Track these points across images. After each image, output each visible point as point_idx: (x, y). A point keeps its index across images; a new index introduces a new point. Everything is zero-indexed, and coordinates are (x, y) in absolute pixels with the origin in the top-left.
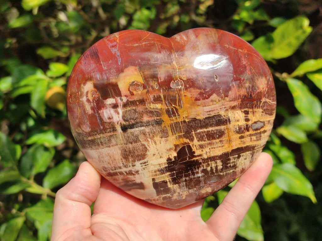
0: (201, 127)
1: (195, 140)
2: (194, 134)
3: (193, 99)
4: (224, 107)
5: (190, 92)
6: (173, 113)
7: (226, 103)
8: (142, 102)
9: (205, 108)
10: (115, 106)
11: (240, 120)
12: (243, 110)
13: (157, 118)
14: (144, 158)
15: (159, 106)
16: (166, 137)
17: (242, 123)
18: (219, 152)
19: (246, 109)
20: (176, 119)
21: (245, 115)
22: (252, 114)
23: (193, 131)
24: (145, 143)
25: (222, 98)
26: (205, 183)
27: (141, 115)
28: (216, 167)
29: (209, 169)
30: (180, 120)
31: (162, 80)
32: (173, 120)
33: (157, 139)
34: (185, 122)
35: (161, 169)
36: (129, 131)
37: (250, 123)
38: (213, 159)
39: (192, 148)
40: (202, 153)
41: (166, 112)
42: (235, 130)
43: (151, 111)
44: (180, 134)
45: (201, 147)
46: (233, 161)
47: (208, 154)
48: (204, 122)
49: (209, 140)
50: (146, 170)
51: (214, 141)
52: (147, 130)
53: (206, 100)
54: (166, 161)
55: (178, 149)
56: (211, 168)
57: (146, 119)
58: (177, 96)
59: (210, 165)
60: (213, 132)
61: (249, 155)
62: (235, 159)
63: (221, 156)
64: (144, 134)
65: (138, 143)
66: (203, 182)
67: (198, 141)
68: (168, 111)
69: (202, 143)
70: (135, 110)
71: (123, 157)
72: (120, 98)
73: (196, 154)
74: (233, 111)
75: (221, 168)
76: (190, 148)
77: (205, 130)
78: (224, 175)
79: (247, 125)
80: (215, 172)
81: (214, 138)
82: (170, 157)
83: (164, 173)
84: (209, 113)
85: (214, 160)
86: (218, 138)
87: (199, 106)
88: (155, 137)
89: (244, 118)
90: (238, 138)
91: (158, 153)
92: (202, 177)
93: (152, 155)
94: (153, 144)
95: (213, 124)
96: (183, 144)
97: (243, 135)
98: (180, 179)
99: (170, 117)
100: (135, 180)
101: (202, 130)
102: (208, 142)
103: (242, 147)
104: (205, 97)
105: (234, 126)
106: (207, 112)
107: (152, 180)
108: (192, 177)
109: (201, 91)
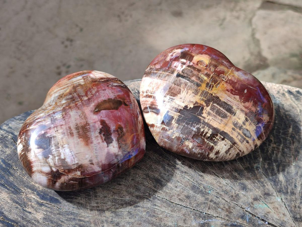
0: (218, 104)
1: (209, 107)
2: (211, 104)
3: (226, 89)
4: (238, 105)
5: (227, 85)
6: (210, 86)
7: (240, 105)
8: (199, 71)
9: (228, 97)
10: (184, 64)
11: (241, 119)
12: (246, 117)
13: (200, 82)
14: (174, 96)
15: (205, 78)
16: (195, 94)
17: (240, 122)
18: (215, 125)
19: (248, 118)
20: (209, 90)
21: (245, 120)
22: (249, 124)
23: (212, 102)
24: (182, 89)
25: (241, 101)
26: (192, 138)
27: (193, 75)
28: (207, 133)
29: (202, 130)
30: (210, 92)
31: (218, 70)
32: (206, 89)
33: (190, 92)
34: (212, 95)
35: (178, 109)
36: (180, 78)
37: (244, 127)
38: (210, 126)
39: (204, 110)
40: (207, 117)
41: (207, 84)
42: (233, 122)
43: (199, 77)
44: (204, 99)
45: (209, 114)
46: (218, 138)
47: (209, 121)
48: (222, 103)
49: (216, 113)
50: (169, 104)
51: (218, 117)
52: (189, 84)
53: (232, 95)
54: (184, 106)
55: (196, 105)
56: (204, 130)
57: (194, 78)
58: (219, 81)
59: (205, 128)
60: (221, 112)
61: (229, 145)
62: (220, 138)
63: (215, 128)
64: (186, 85)
65: (178, 87)
66: (192, 136)
67: (210, 109)
68: (208, 84)
69: (212, 112)
70: (192, 72)
71: (164, 89)
72: (189, 62)
73: (203, 115)
74: (241, 111)
75: (208, 136)
76: (203, 109)
77: (219, 107)
78: (206, 142)
79: (242, 126)
80: (203, 135)
81: (219, 115)
82: (188, 106)
83: (177, 112)
84: (228, 101)
85: (209, 128)
86: (222, 117)
87: (225, 94)
88: (190, 90)
89: (243, 121)
90: (232, 127)
91: (184, 99)
92: (194, 131)
93: (180, 97)
94: (186, 93)
95: (225, 108)
96: (201, 104)
97: (236, 128)
98: (182, 122)
99: (207, 87)
100: (157, 106)
101: (217, 106)
102: (215, 114)
103: (229, 135)
104: (233, 93)
105: (235, 119)
106: (228, 100)
107: (167, 111)
108: (189, 126)
109: (233, 89)
